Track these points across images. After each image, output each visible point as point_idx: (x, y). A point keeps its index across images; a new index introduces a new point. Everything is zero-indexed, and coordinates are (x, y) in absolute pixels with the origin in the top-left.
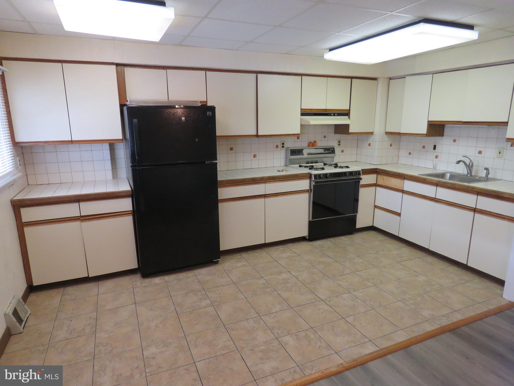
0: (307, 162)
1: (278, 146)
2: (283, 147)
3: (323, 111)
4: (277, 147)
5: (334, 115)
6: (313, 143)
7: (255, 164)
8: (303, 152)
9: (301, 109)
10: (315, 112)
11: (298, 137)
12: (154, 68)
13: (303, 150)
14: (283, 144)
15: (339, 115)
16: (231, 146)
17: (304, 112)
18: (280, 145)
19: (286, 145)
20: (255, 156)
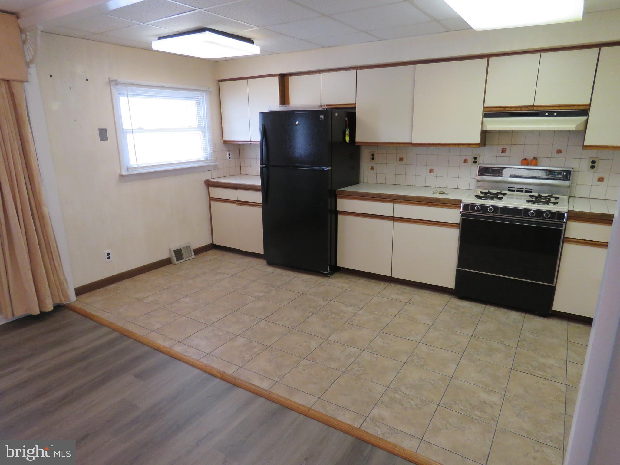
0: (509, 189)
1: (467, 160)
2: (475, 162)
3: (526, 109)
4: (465, 161)
5: (551, 114)
6: (532, 160)
7: (431, 181)
8: (502, 172)
9: (484, 108)
10: (510, 111)
11: (504, 150)
12: (315, 73)
13: (503, 169)
14: (475, 158)
15: (561, 114)
16: (401, 156)
17: (488, 111)
18: (471, 160)
19: (480, 160)
20: (431, 171)
